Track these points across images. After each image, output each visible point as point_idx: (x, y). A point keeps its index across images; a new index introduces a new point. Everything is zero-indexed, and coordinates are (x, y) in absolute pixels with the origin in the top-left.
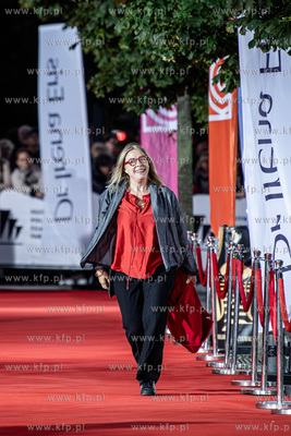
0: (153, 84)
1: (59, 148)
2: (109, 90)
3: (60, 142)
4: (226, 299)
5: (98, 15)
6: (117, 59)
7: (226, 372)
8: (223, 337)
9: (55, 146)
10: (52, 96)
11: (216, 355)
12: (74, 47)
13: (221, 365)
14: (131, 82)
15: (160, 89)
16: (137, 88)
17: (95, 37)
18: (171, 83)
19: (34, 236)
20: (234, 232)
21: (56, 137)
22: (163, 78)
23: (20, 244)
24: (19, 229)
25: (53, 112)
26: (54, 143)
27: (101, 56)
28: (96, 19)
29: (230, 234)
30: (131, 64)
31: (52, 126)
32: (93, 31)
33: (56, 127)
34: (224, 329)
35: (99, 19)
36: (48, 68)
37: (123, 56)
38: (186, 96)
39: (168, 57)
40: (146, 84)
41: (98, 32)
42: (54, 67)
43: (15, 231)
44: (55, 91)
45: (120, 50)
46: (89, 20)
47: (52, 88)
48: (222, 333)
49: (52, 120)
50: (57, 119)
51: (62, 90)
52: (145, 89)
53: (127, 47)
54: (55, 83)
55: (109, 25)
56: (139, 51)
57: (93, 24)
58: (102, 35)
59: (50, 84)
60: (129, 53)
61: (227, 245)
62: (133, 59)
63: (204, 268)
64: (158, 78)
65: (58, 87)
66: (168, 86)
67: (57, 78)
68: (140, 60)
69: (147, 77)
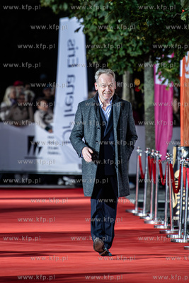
0: (129, 55)
1: (71, 97)
2: (100, 58)
3: (72, 93)
4: (179, 194)
5: (94, 10)
6: (106, 39)
7: (180, 241)
8: (177, 218)
9: (69, 96)
10: (71, 63)
11: (173, 230)
12: (77, 30)
13: (176, 236)
14: (115, 53)
15: (133, 58)
16: (119, 57)
17: (91, 24)
18: (140, 54)
19: (49, 153)
20: (183, 150)
21: (70, 90)
22: (135, 50)
23: (41, 158)
24: (40, 148)
25: (70, 74)
26: (68, 94)
27: (94, 37)
28: (92, 13)
29: (181, 151)
30: (115, 41)
31: (69, 83)
32: (90, 20)
33: (71, 84)
34: (178, 213)
35: (94, 13)
36: (68, 45)
37: (109, 36)
38: (150, 62)
39: (140, 37)
40: (124, 54)
41: (93, 20)
42: (72, 45)
43: (37, 150)
44: (73, 61)
45: (108, 32)
46: (87, 13)
47: (71, 58)
48: (177, 216)
49: (70, 79)
50: (72, 78)
51: (77, 60)
52: (124, 57)
53: (112, 31)
54: (73, 55)
55: (101, 16)
56: (120, 33)
57: (90, 16)
58: (96, 23)
59: (70, 56)
60: (113, 34)
61: (179, 158)
62: (115, 39)
63: (164, 174)
64: (132, 51)
65: (75, 58)
66: (139, 56)
67: (74, 52)
68: (120, 38)
69: (125, 50)
